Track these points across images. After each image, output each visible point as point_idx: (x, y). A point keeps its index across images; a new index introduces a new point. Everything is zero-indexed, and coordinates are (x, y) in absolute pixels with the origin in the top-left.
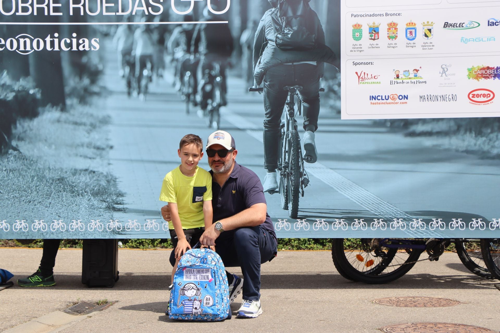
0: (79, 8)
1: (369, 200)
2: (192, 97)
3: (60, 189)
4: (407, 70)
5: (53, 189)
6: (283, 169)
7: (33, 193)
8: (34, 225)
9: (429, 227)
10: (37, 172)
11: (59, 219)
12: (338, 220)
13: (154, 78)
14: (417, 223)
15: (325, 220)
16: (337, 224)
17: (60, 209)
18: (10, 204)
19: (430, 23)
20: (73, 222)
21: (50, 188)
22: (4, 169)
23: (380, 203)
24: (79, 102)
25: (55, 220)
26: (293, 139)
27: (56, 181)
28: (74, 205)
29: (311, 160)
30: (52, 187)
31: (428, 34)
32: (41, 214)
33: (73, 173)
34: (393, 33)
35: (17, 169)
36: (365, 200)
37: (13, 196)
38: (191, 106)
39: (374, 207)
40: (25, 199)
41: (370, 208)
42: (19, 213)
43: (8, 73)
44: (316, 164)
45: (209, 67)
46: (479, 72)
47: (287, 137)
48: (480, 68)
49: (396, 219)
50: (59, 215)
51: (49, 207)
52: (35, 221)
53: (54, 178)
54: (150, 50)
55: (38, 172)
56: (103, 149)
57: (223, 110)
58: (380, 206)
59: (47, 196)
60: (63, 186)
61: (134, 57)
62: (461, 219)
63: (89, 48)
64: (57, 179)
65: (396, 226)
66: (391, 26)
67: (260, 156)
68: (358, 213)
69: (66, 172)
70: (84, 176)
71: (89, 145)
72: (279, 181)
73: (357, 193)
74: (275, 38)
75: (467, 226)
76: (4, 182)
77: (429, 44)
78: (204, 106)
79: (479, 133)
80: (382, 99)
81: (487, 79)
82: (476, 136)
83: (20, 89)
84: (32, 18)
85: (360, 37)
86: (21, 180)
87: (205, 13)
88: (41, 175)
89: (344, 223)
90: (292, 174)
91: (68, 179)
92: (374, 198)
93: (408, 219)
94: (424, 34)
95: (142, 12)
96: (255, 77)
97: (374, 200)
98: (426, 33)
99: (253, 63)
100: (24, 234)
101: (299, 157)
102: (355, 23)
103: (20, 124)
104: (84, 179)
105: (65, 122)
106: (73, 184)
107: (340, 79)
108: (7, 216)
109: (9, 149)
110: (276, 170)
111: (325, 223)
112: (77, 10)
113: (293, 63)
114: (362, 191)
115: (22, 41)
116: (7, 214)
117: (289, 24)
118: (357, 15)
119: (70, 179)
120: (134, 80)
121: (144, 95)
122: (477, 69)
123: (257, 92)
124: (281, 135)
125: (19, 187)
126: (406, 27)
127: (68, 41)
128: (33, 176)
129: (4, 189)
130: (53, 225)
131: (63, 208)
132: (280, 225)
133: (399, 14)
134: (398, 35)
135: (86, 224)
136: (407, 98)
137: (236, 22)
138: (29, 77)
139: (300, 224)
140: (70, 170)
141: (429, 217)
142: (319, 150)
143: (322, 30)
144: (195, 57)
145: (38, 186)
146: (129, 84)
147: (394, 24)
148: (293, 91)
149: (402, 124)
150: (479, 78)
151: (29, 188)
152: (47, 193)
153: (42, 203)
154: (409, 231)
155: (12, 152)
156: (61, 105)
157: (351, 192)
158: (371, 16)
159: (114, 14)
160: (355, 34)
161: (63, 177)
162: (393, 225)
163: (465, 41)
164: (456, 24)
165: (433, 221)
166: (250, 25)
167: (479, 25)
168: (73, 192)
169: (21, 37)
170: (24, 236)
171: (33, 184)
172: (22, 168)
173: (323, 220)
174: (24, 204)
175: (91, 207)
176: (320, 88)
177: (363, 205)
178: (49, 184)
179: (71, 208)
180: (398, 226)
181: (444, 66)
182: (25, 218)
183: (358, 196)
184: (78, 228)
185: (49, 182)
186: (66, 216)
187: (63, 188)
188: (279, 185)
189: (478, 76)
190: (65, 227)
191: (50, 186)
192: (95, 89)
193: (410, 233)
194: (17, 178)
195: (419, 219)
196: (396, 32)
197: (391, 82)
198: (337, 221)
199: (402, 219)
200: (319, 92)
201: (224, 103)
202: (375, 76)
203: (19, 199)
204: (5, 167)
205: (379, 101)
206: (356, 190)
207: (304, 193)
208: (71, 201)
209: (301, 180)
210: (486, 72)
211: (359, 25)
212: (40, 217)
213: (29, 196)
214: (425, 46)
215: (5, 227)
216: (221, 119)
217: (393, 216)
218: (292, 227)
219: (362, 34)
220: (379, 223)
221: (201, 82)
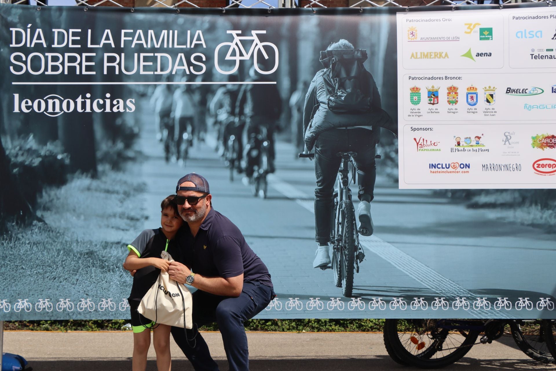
0: (114, 67)
1: (430, 277)
2: (236, 163)
3: (89, 265)
4: (469, 137)
5: (81, 265)
6: (336, 242)
7: (58, 269)
8: (59, 304)
9: (494, 307)
10: (63, 245)
11: (87, 298)
12: (396, 298)
13: (195, 141)
14: (481, 302)
15: (382, 298)
16: (395, 304)
17: (88, 286)
18: (33, 281)
19: (492, 88)
20: (103, 301)
21: (77, 263)
22: (27, 242)
23: (442, 280)
24: (111, 169)
25: (82, 298)
26: (347, 209)
27: (84, 255)
28: (104, 282)
29: (366, 233)
30: (80, 262)
31: (490, 99)
32: (67, 292)
33: (103, 246)
34: (454, 98)
35: (41, 243)
36: (425, 277)
37: (36, 272)
38: (235, 173)
39: (436, 284)
40: (49, 276)
41: (430, 285)
42: (43, 291)
43: (34, 137)
44: (372, 237)
45: (255, 130)
46: (544, 141)
47: (341, 207)
48: (545, 137)
49: (459, 298)
50: (87, 293)
51: (76, 284)
52: (60, 299)
53: (82, 252)
54: (191, 112)
55: (65, 245)
56: (137, 220)
57: (270, 177)
58: (442, 283)
59: (74, 271)
60: (92, 261)
61: (174, 119)
62: (528, 298)
63: (124, 109)
64: (85, 252)
65: (459, 306)
66: (451, 90)
67: (311, 228)
68: (418, 291)
69: (96, 245)
70: (115, 249)
71: (122, 216)
72: (331, 256)
73: (417, 269)
74: (327, 100)
75: (535, 306)
76: (26, 257)
77: (491, 110)
78: (249, 172)
79: (545, 206)
80: (442, 168)
81: (552, 148)
82: (542, 209)
83: (47, 154)
84: (62, 77)
85: (418, 101)
86: (46, 254)
87: (252, 73)
88: (67, 248)
89: (403, 303)
90: (345, 247)
91: (98, 253)
92: (435, 275)
93: (471, 298)
94: (486, 99)
95: (183, 71)
96: (305, 142)
97: (435, 277)
98: (488, 99)
99: (304, 126)
100: (48, 314)
101: (354, 229)
102: (413, 86)
103: (46, 192)
104: (116, 252)
105: (96, 190)
106: (103, 259)
107: (398, 145)
108: (29, 294)
109: (34, 220)
110: (329, 243)
111: (382, 303)
112: (111, 69)
113: (346, 127)
114: (423, 268)
115: (50, 102)
116: (29, 292)
117: (342, 86)
118: (415, 77)
119: (100, 253)
120: (173, 144)
121: (184, 161)
122: (541, 137)
123: (308, 158)
124: (334, 205)
125: (43, 262)
126: (466, 91)
127: (101, 102)
128: (59, 250)
129: (26, 264)
130: (80, 304)
131: (92, 285)
132: (332, 304)
133: (459, 78)
134: (459, 100)
135: (117, 303)
136: (469, 167)
137: (285, 83)
138: (57, 141)
139: (355, 304)
140: (100, 243)
141: (494, 295)
142: (376, 222)
143: (378, 92)
144: (240, 120)
145: (64, 261)
146: (167, 149)
147: (454, 88)
148: (347, 158)
149: (464, 195)
150: (543, 147)
151: (55, 263)
152: (73, 269)
153: (68, 280)
154: (472, 311)
155: (36, 223)
156: (91, 171)
157: (411, 267)
158: (429, 79)
159: (152, 73)
160: (413, 97)
161: (92, 251)
162: (455, 304)
163: (529, 108)
164: (519, 90)
165: (498, 300)
166: (301, 86)
167: (543, 91)
168: (103, 268)
169: (50, 98)
170: (48, 316)
171: (59, 259)
172: (47, 241)
173: (380, 298)
174: (48, 280)
175: (123, 284)
176: (376, 155)
177: (424, 282)
178: (76, 259)
179: (100, 285)
180: (461, 305)
181: (507, 134)
182: (48, 297)
183: (418, 273)
184: (108, 307)
185: (76, 256)
186: (95, 294)
187: (92, 263)
188: (331, 260)
189: (542, 145)
190: (93, 307)
191: (77, 261)
192: (130, 153)
193: (474, 313)
194: (42, 252)
195: (484, 298)
196: (457, 97)
197: (452, 149)
198: (395, 300)
199: (465, 298)
200: (375, 159)
201: (272, 169)
202: (434, 143)
203: (42, 275)
204: (29, 239)
205: (439, 170)
206: (416, 266)
207: (359, 269)
208: (101, 277)
209: (355, 255)
210: (551, 141)
211: (417, 88)
212: (66, 296)
213: (54, 272)
214: (487, 112)
215: (26, 306)
216: (269, 187)
217: (455, 295)
218: (346, 306)
219: (420, 97)
220: (440, 302)
221: (247, 147)
